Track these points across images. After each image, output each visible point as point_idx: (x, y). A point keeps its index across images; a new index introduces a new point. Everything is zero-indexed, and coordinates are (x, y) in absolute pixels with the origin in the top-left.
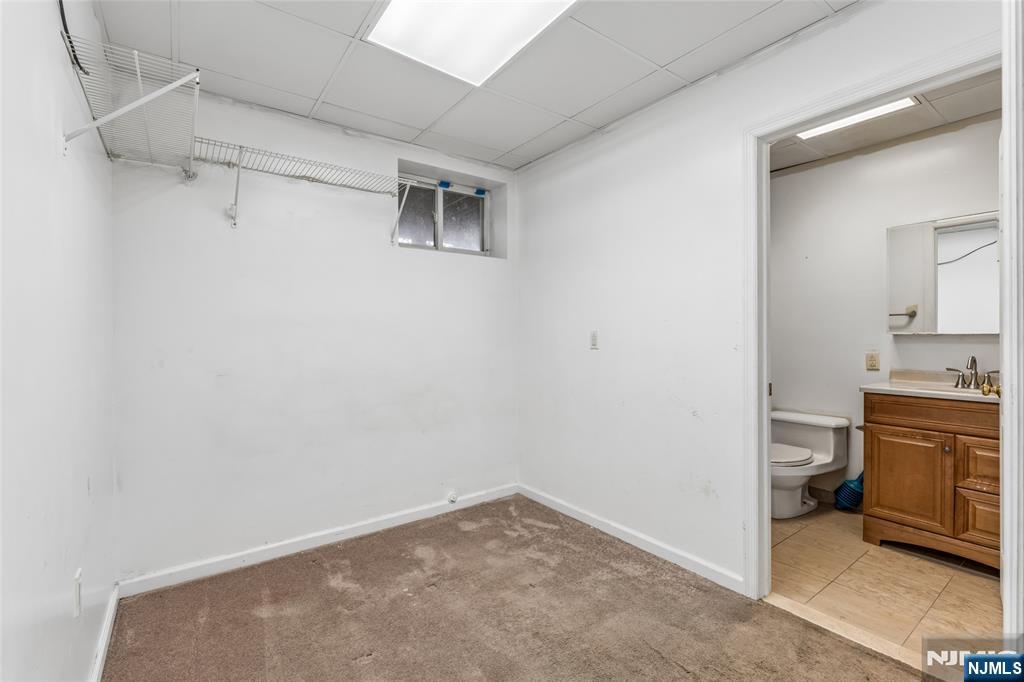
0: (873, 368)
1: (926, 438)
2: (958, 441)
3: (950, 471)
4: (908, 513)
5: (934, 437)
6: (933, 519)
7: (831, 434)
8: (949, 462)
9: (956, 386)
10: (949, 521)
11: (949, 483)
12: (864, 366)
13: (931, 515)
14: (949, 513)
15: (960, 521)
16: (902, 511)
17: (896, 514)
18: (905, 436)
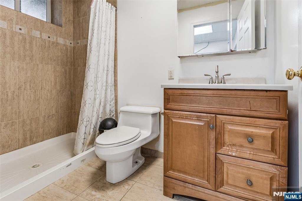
0: (171, 78)
1: (199, 119)
2: (217, 120)
3: (213, 142)
4: (188, 174)
5: (203, 117)
6: (203, 178)
7: (150, 118)
8: (213, 135)
9: (209, 83)
10: (212, 180)
11: (213, 151)
12: (167, 77)
13: (201, 175)
14: (212, 174)
15: (219, 179)
16: (185, 173)
17: (182, 175)
18: (187, 118)
